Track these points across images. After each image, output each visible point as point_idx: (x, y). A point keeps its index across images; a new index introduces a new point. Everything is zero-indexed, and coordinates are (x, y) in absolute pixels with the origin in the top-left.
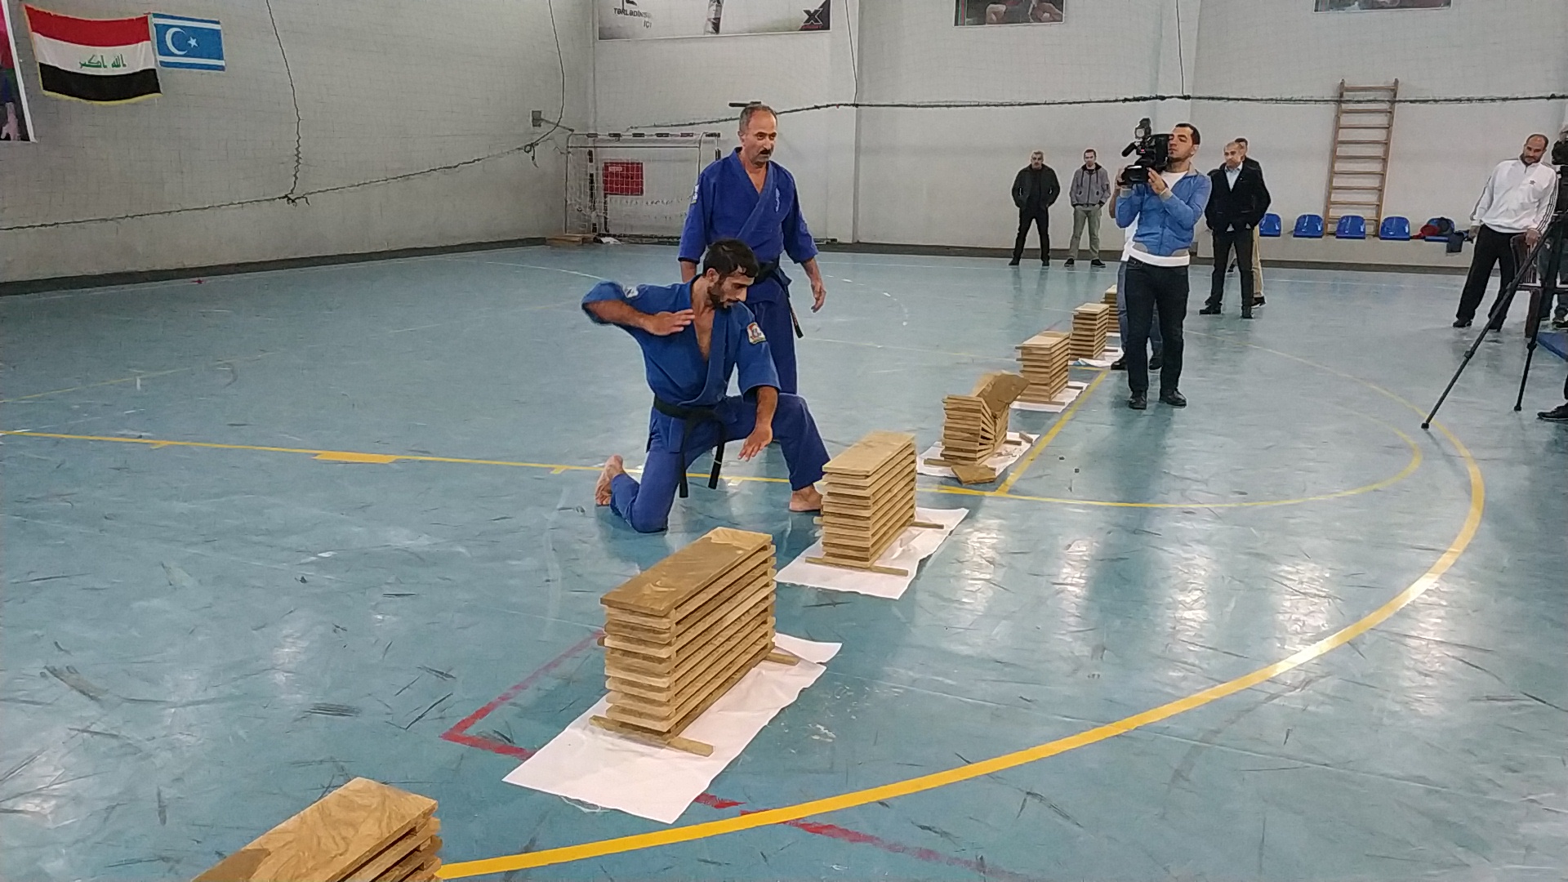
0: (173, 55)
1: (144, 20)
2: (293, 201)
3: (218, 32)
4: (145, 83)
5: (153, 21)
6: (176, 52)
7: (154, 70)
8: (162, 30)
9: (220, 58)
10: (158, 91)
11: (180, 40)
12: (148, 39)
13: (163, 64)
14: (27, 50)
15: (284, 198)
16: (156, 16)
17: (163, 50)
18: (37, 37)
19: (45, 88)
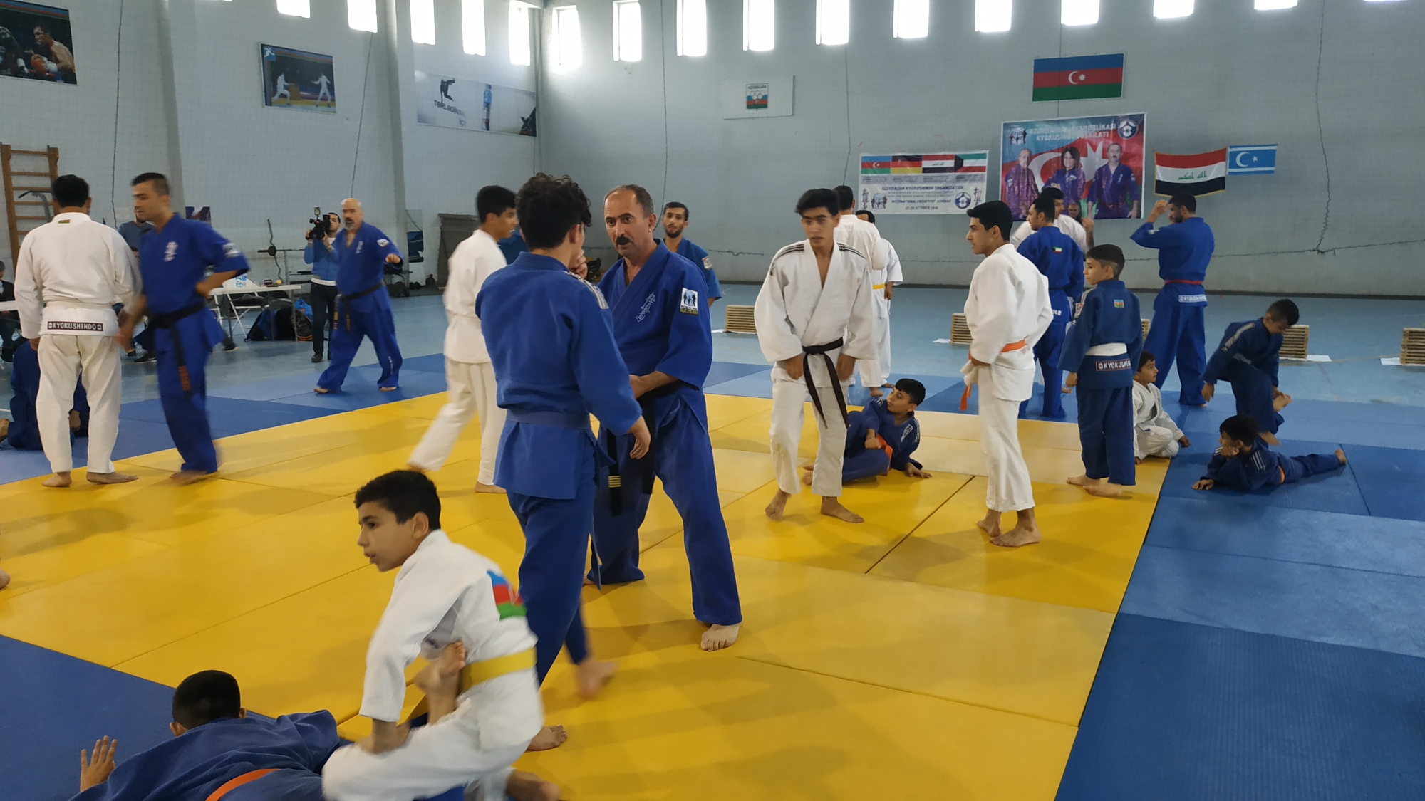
0: (1241, 168)
1: (1224, 151)
2: (1322, 253)
3: (1274, 151)
4: (1218, 184)
5: (1230, 150)
6: (1242, 165)
7: (1224, 178)
8: (1234, 154)
9: (1272, 165)
10: (1224, 189)
11: (1246, 160)
12: (1224, 160)
13: (1230, 173)
14: (1151, 173)
15: (1314, 250)
16: (1231, 147)
17: (1233, 165)
18: (1157, 166)
19: (1156, 192)
